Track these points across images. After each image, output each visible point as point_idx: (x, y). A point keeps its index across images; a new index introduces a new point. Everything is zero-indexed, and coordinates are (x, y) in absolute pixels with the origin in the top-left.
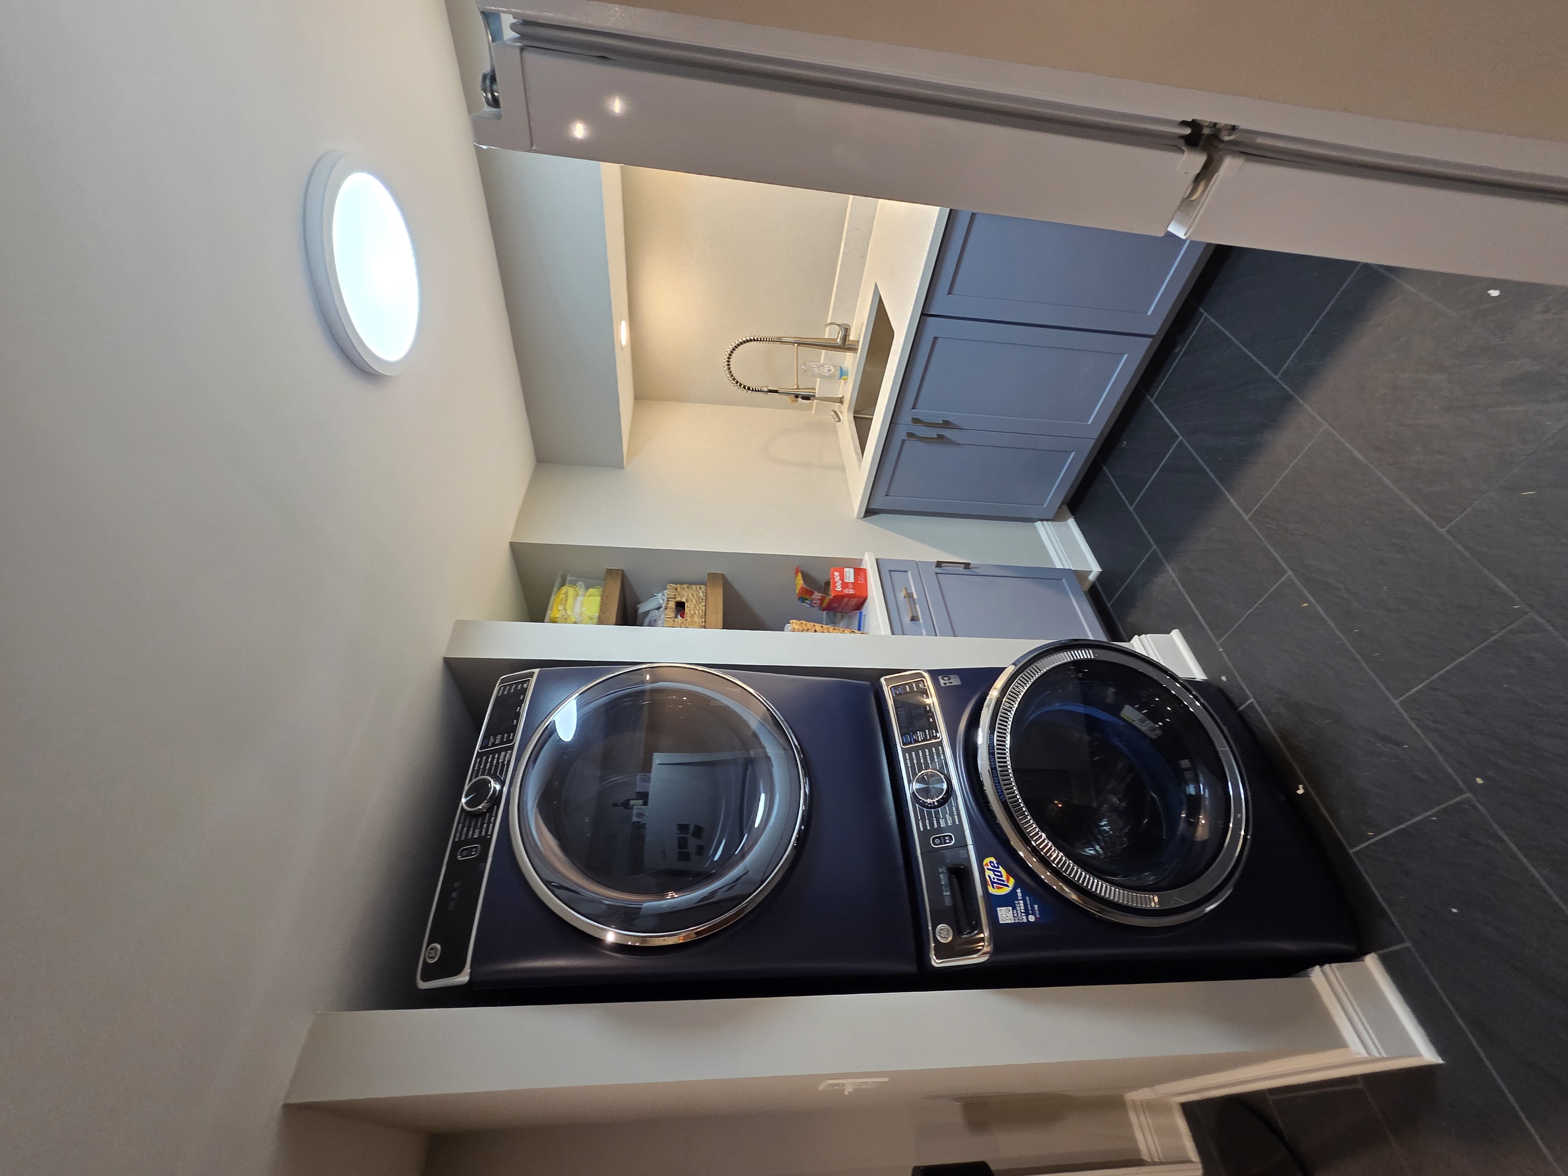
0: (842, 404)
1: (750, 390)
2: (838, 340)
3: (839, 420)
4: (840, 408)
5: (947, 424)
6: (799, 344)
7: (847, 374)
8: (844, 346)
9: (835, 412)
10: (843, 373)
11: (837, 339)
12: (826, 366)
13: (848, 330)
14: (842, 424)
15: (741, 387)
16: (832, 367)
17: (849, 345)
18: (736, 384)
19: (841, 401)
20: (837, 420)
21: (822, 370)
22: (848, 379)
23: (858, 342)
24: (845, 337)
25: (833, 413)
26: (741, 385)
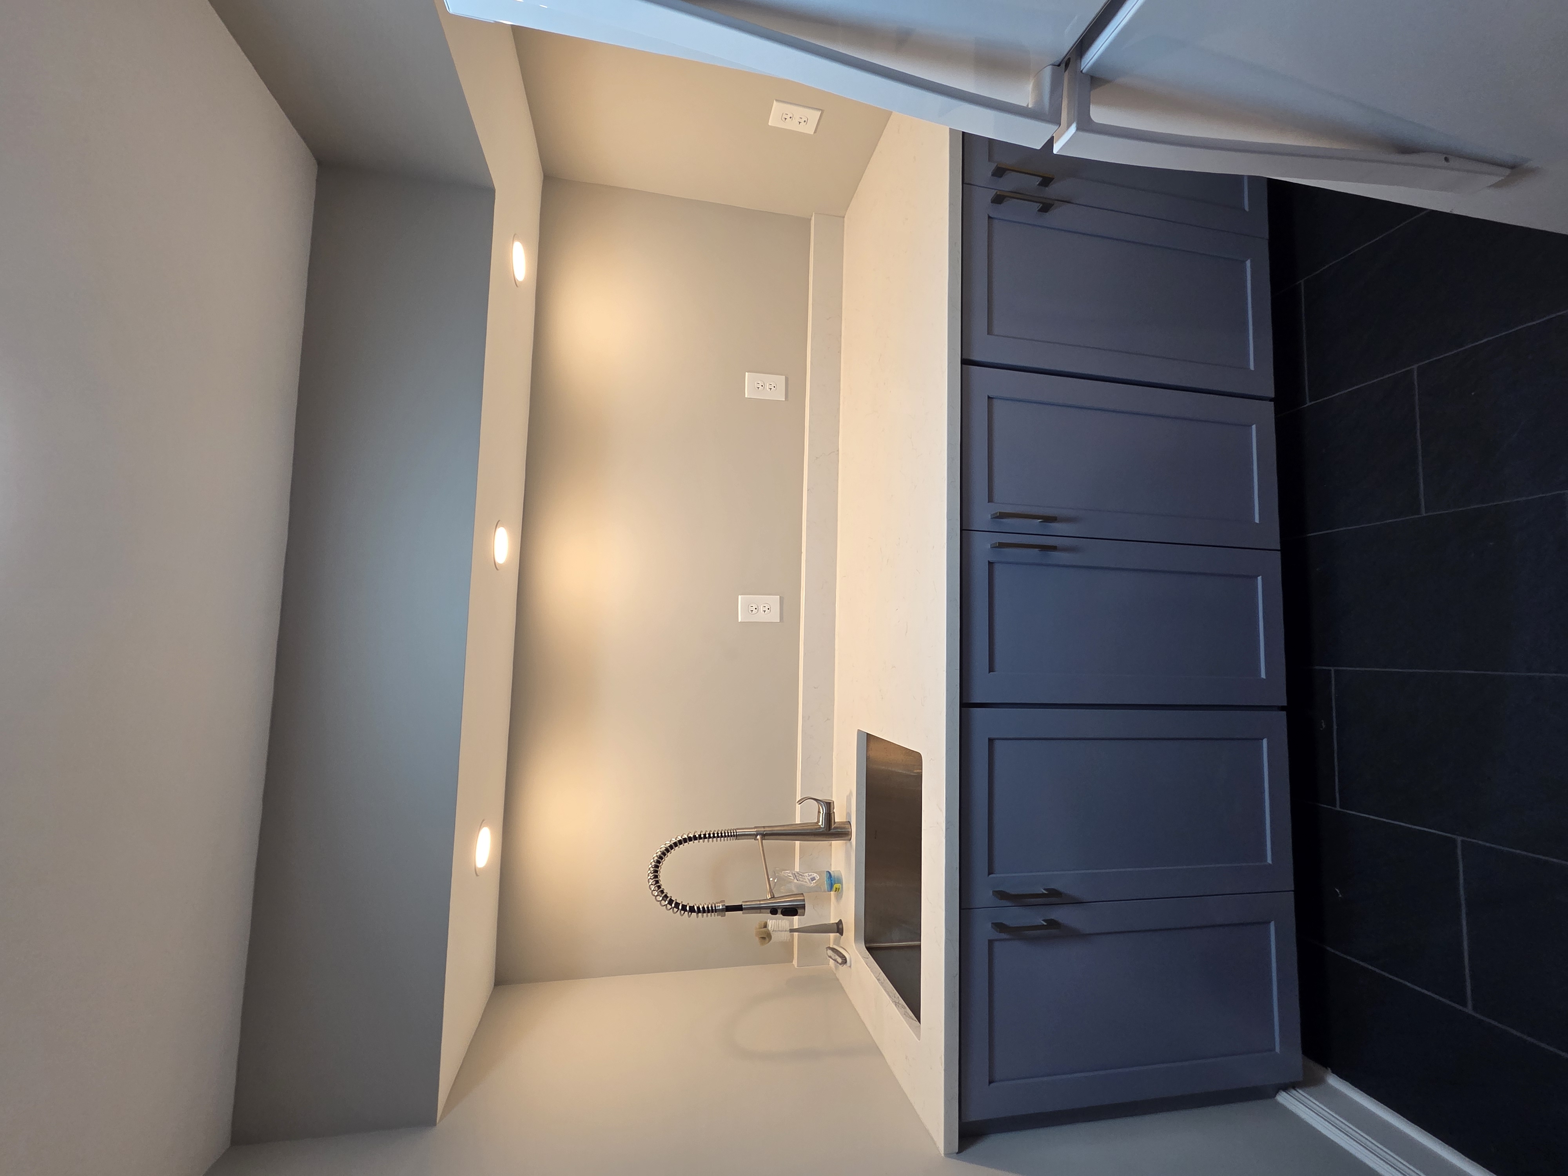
0: (842, 934)
1: (694, 911)
2: (820, 824)
3: (845, 961)
4: (837, 941)
5: (1054, 897)
6: (765, 836)
7: (840, 881)
8: (830, 830)
9: (833, 950)
10: (833, 882)
11: (818, 821)
12: (807, 874)
13: (832, 804)
14: (850, 967)
15: (678, 909)
16: (815, 875)
17: (835, 828)
18: (669, 906)
19: (839, 928)
20: (840, 960)
21: (801, 879)
22: (842, 887)
23: (849, 823)
24: (829, 816)
25: (830, 952)
26: (677, 905)
